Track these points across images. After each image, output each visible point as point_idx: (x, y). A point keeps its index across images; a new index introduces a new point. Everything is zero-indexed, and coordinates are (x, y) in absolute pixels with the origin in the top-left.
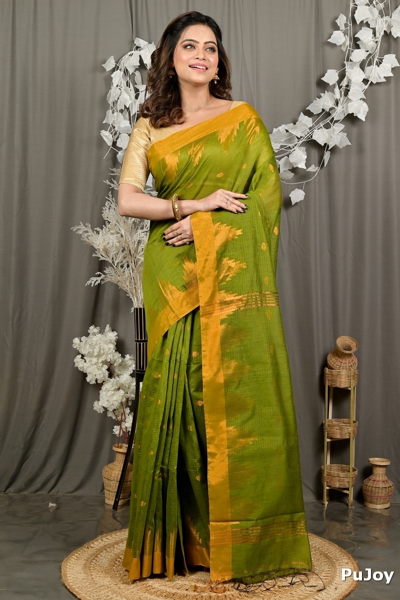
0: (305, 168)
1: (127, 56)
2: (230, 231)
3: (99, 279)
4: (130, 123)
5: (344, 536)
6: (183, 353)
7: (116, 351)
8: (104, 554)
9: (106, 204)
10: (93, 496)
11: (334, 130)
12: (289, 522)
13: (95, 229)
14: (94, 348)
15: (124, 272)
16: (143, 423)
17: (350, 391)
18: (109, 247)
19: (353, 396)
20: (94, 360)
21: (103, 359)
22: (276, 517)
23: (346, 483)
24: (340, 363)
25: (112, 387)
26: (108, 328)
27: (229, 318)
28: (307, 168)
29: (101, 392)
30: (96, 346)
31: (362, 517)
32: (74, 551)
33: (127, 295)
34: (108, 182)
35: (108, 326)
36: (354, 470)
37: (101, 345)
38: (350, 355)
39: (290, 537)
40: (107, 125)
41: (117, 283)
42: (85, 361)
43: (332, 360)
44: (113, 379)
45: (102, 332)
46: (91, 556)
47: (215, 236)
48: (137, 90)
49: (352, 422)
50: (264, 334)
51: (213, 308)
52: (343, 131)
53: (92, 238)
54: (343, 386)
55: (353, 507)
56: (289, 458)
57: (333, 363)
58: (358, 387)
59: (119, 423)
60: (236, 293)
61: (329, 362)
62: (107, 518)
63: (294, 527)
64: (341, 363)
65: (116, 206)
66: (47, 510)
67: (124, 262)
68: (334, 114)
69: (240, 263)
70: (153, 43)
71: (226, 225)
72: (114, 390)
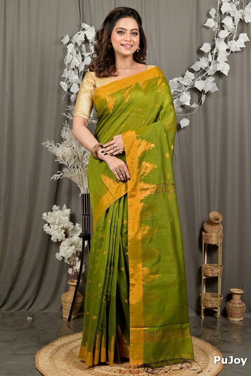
0: (190, 105)
1: (77, 35)
2: (147, 145)
3: (59, 175)
4: (79, 77)
5: (215, 338)
6: (119, 221)
7: (70, 221)
8: (62, 349)
9: (64, 128)
10: (55, 313)
11: (208, 81)
12: (180, 329)
13: (57, 144)
14: (56, 219)
15: (75, 171)
16: (93, 266)
17: (218, 246)
18: (65, 156)
19: (220, 250)
20: (56, 227)
21: (61, 226)
22: (172, 325)
23: (215, 305)
24: (211, 229)
25: (67, 244)
26: (65, 206)
27: (146, 199)
28: (191, 105)
29: (60, 247)
30: (57, 218)
31: (225, 326)
32: (44, 348)
33: (77, 186)
34: (65, 114)
35: (65, 205)
36: (221, 296)
37: (60, 217)
38: (218, 224)
39: (181, 339)
40: (64, 78)
41: (71, 178)
42: (50, 227)
43: (206, 227)
44: (68, 239)
45: (61, 209)
46: (54, 350)
47: (138, 147)
48: (83, 56)
49: (219, 266)
50: (167, 209)
51: (136, 193)
52: (214, 82)
53: (55, 150)
54: (214, 243)
55: (220, 320)
56: (180, 289)
57: (207, 229)
58: (223, 244)
59: (72, 267)
60: (150, 183)
61: (205, 228)
62: (64, 326)
63: (183, 332)
64: (213, 228)
65: (70, 129)
66: (26, 321)
67: (75, 165)
68: (208, 71)
69: (153, 165)
70: (93, 26)
71: (145, 140)
72: (69, 246)
